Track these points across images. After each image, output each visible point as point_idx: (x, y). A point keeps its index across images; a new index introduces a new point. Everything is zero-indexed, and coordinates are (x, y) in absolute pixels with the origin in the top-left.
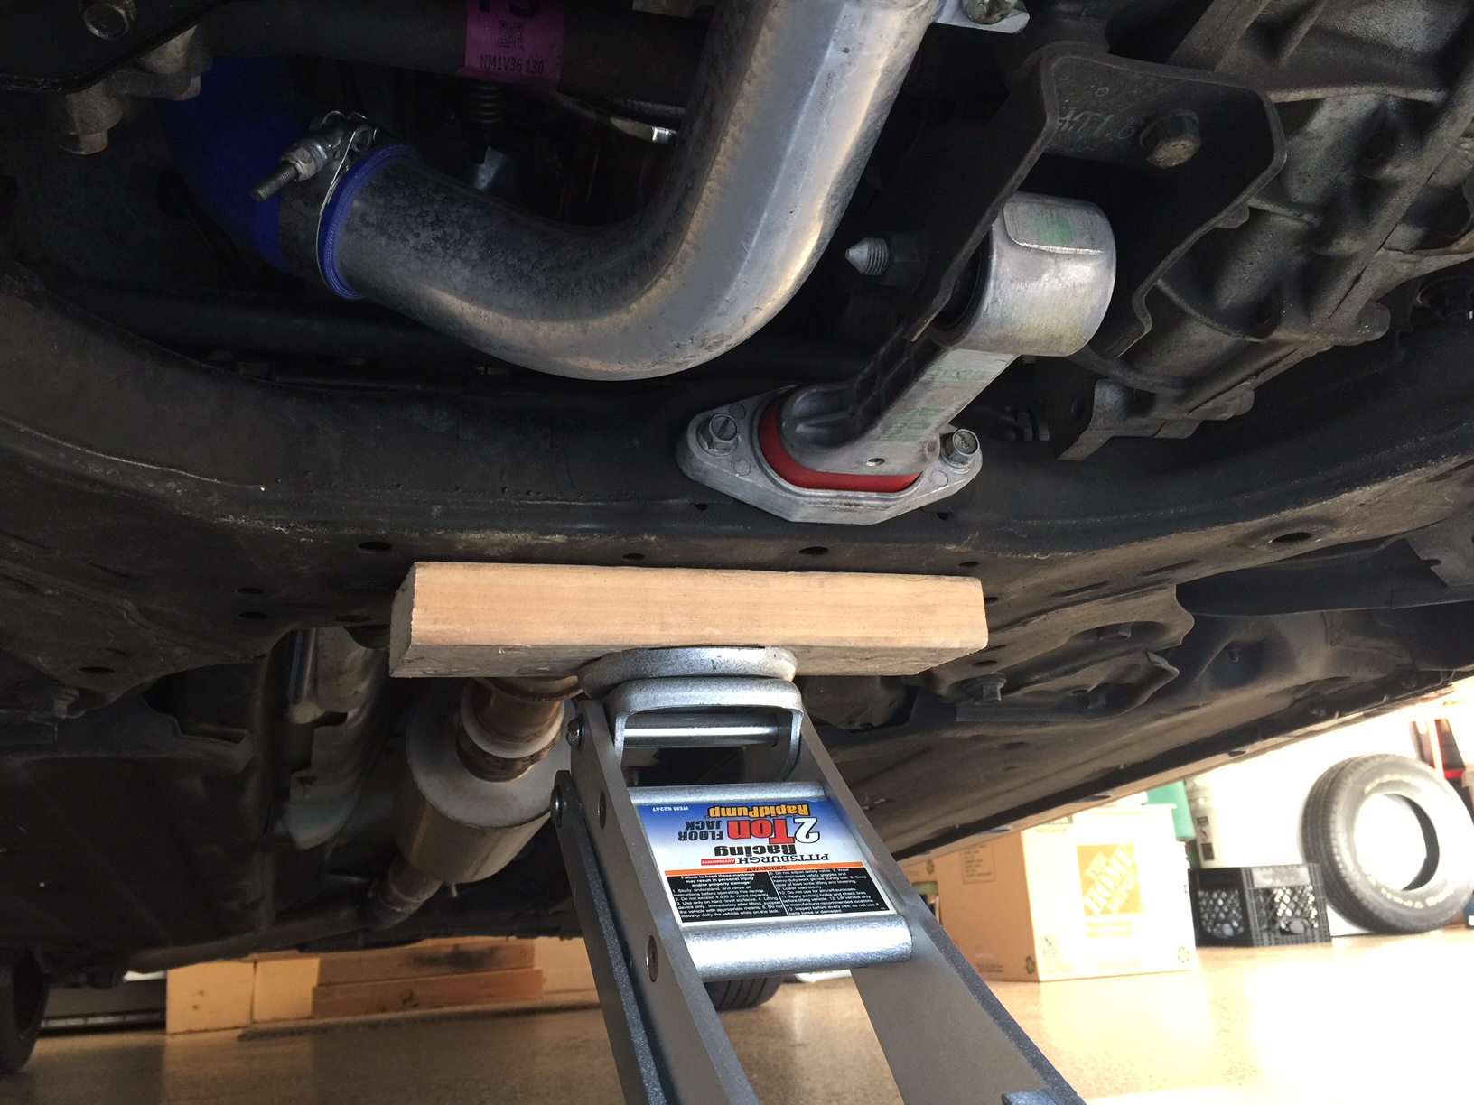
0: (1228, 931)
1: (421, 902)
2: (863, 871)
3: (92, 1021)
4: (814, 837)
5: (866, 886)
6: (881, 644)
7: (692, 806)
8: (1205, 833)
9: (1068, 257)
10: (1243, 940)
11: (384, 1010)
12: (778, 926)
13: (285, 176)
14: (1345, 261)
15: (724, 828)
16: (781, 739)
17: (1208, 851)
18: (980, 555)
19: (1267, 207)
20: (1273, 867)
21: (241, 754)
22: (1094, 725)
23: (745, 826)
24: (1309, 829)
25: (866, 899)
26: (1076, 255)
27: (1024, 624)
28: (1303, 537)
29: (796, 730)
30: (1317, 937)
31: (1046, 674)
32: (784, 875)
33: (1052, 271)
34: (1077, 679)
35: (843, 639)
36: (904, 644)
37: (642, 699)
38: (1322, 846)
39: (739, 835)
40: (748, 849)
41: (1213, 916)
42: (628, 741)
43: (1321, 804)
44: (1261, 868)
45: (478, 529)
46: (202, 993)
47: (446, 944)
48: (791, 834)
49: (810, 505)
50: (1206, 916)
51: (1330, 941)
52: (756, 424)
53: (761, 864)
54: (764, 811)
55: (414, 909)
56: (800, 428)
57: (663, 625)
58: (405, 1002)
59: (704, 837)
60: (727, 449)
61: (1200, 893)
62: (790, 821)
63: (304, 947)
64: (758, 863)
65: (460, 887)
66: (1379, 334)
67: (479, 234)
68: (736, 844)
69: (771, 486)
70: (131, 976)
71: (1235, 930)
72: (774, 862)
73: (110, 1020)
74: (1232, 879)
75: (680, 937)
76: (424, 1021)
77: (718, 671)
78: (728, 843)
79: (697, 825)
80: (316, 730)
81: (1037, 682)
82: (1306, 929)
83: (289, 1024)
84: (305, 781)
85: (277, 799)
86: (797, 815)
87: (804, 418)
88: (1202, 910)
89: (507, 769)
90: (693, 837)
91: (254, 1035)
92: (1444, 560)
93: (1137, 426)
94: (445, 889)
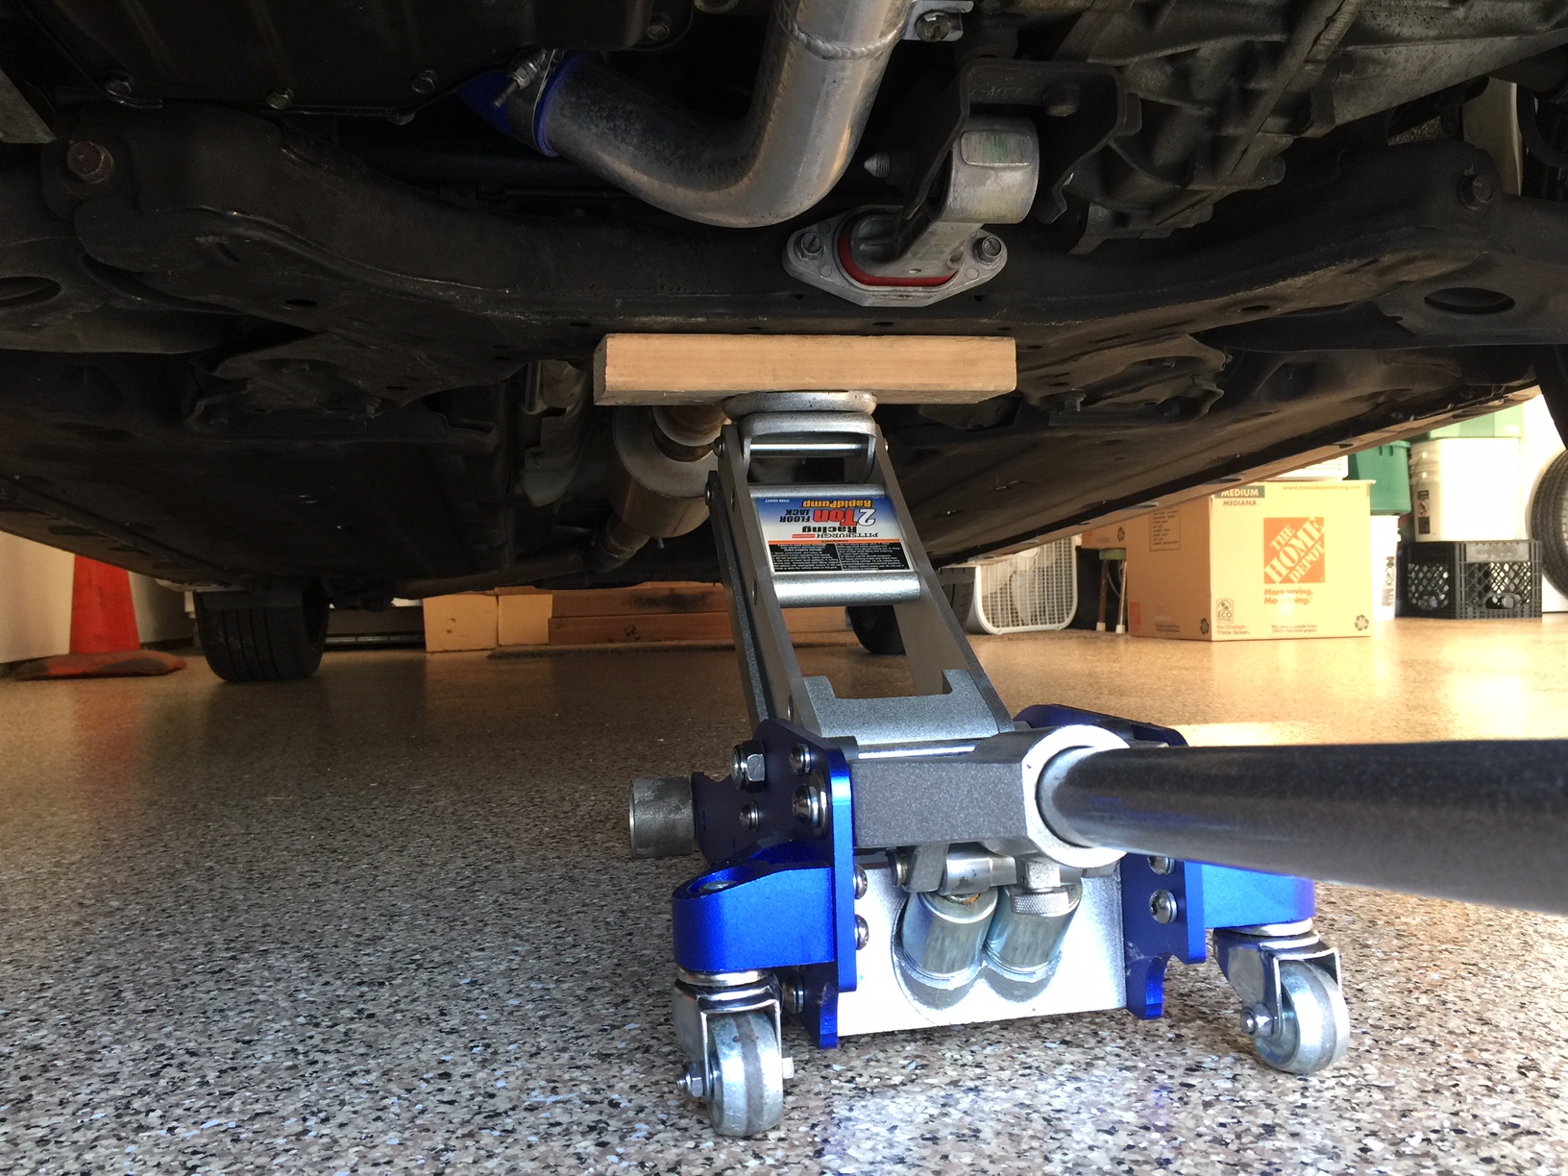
0: (1434, 603)
1: (635, 550)
2: (899, 545)
3: (362, 639)
4: (871, 521)
5: (900, 555)
6: (933, 389)
7: (792, 499)
8: (1424, 508)
9: (1004, 169)
10: (1447, 612)
11: (611, 641)
12: (834, 577)
13: (511, 89)
14: (1232, 141)
15: (811, 514)
16: (863, 452)
17: (1425, 525)
18: (1010, 323)
19: (1176, 103)
20: (1490, 543)
21: (491, 440)
22: (1175, 428)
23: (826, 513)
24: (1540, 506)
25: (896, 561)
26: (1009, 168)
27: (1076, 360)
28: (1266, 308)
29: (872, 448)
30: (1526, 612)
31: (1117, 391)
32: (846, 545)
33: (993, 178)
34: (1145, 394)
35: (905, 385)
36: (951, 388)
37: (761, 427)
38: (1551, 524)
39: (821, 519)
40: (825, 529)
41: (1421, 588)
42: (753, 453)
43: (1558, 480)
44: (1477, 543)
45: (647, 315)
46: (453, 620)
47: (664, 587)
48: (855, 520)
49: (873, 296)
50: (1413, 588)
51: (1541, 616)
52: (836, 238)
53: (832, 539)
54: (840, 504)
55: (629, 556)
56: (862, 247)
57: (775, 377)
58: (628, 635)
59: (797, 520)
60: (815, 258)
61: (1410, 566)
62: (857, 511)
63: (540, 584)
64: (830, 538)
65: (665, 540)
66: (1276, 182)
67: (638, 126)
68: (817, 525)
69: (847, 285)
70: (398, 602)
71: (1440, 602)
72: (843, 537)
73: (377, 639)
74: (1446, 552)
75: (770, 581)
76: (645, 650)
77: (814, 408)
78: (812, 524)
79: (793, 512)
80: (544, 419)
81: (1110, 397)
82: (1515, 604)
83: (530, 648)
84: (537, 455)
85: (515, 469)
86: (863, 507)
87: (866, 239)
88: (1410, 582)
89: (691, 454)
90: (790, 520)
91: (500, 655)
92: (1405, 317)
93: (1121, 233)
94: (653, 542)
